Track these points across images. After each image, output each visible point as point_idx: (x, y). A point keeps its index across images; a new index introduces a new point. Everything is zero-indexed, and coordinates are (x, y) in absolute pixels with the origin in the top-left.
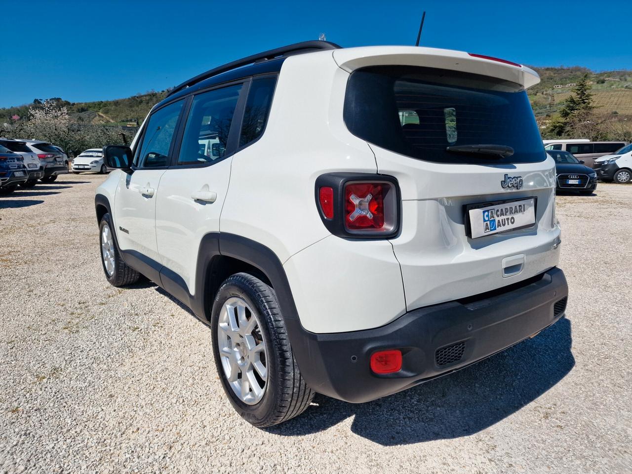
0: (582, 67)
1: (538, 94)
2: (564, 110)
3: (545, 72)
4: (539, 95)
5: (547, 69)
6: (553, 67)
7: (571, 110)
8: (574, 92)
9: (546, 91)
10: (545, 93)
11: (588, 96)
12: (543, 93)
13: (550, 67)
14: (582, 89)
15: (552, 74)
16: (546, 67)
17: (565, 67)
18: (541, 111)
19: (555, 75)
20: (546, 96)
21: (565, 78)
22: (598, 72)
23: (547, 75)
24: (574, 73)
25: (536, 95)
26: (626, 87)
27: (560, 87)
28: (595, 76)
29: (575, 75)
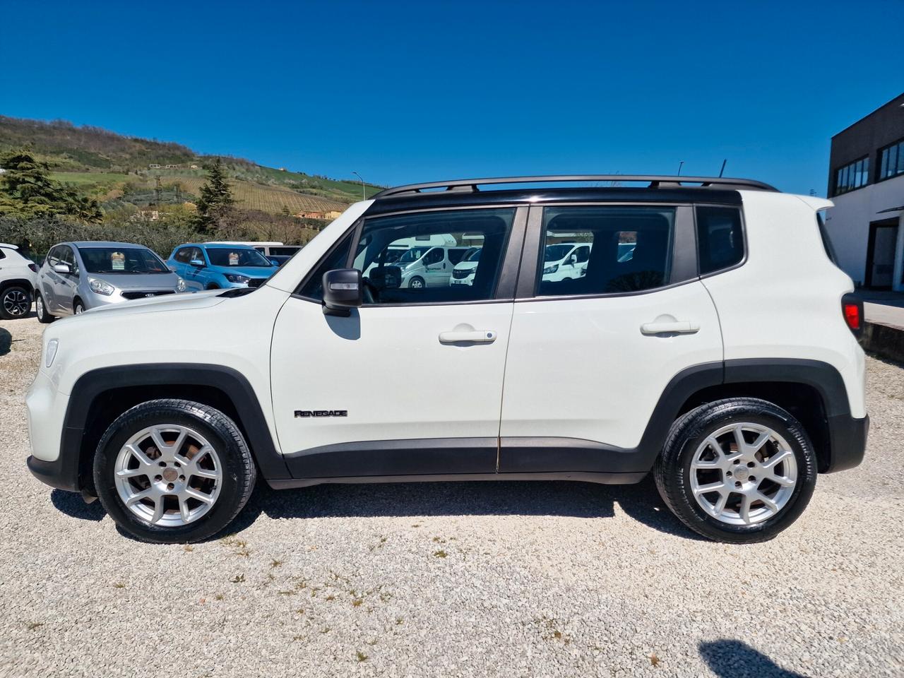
0: (181, 145)
1: (130, 173)
2: (201, 201)
3: (133, 144)
4: (132, 175)
5: (136, 140)
6: (143, 138)
7: (209, 202)
8: (208, 179)
9: (140, 170)
10: (139, 172)
11: (226, 186)
12: (136, 173)
13: (140, 138)
14: (217, 177)
15: (143, 148)
16: (134, 137)
17: (159, 141)
18: (139, 197)
19: (149, 150)
20: (141, 178)
21: (162, 156)
22: (201, 154)
23: (137, 148)
24: (172, 152)
25: (127, 174)
26: (237, 177)
27: (157, 167)
28: (198, 159)
29: (173, 154)
